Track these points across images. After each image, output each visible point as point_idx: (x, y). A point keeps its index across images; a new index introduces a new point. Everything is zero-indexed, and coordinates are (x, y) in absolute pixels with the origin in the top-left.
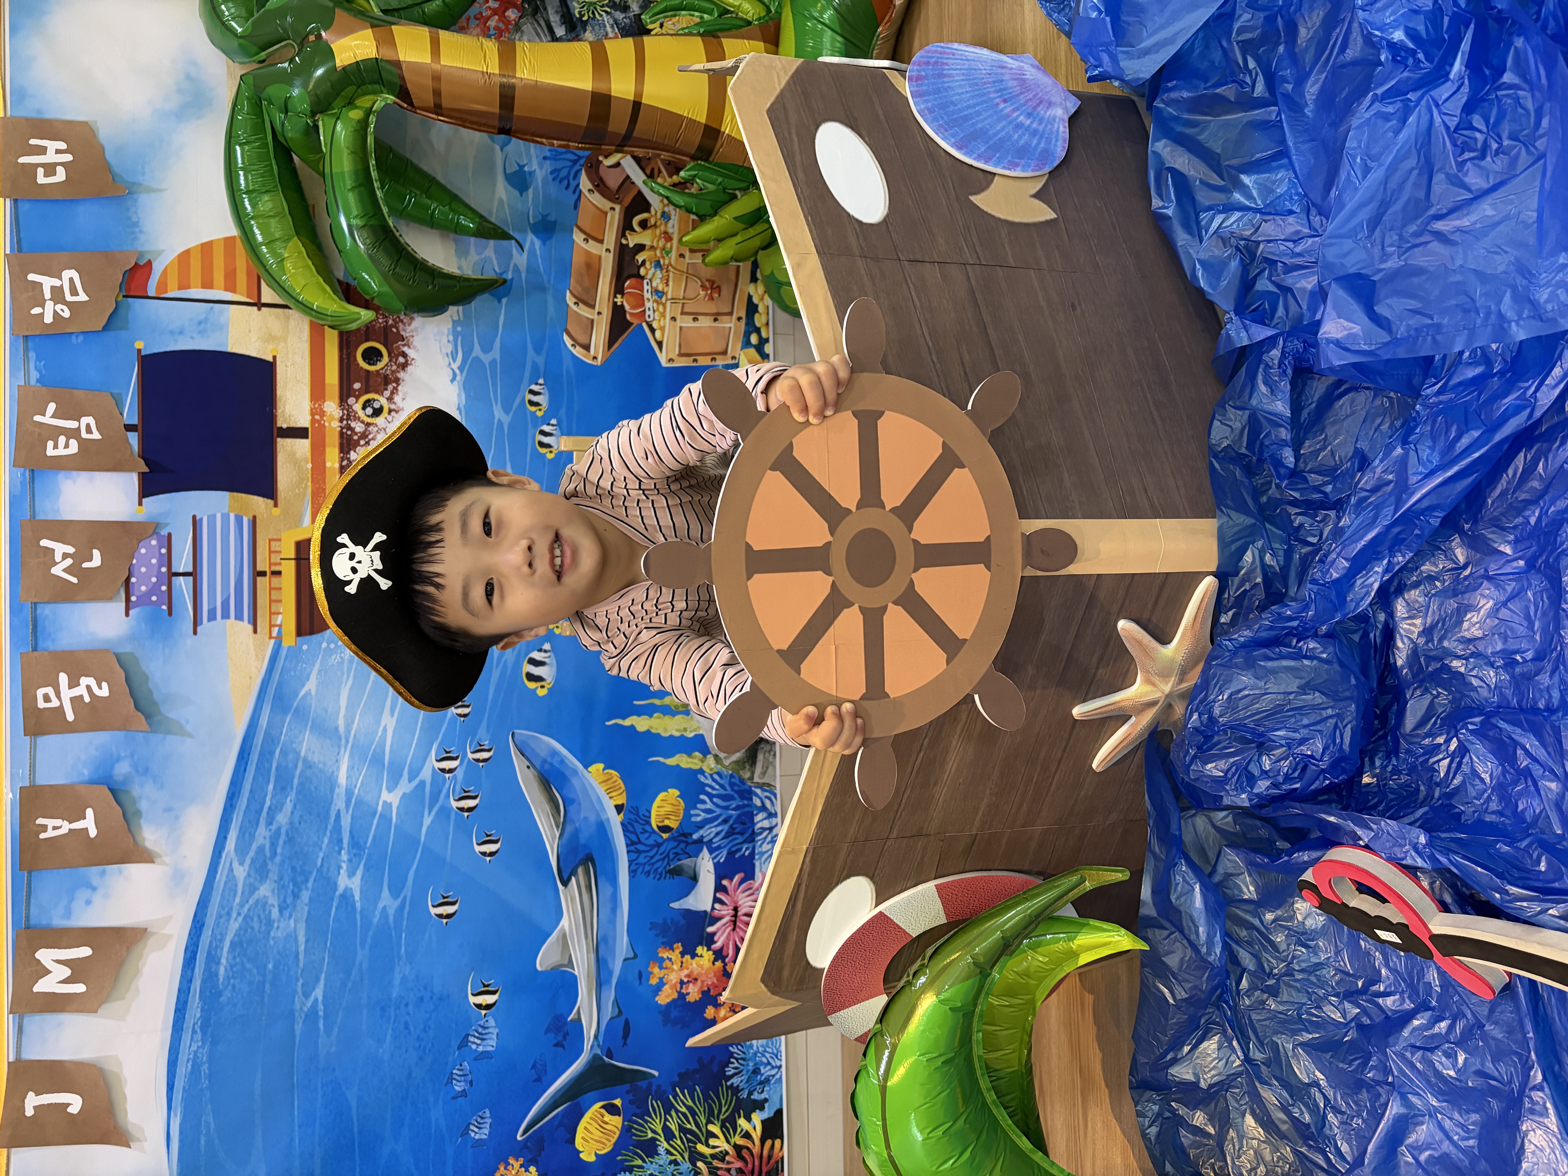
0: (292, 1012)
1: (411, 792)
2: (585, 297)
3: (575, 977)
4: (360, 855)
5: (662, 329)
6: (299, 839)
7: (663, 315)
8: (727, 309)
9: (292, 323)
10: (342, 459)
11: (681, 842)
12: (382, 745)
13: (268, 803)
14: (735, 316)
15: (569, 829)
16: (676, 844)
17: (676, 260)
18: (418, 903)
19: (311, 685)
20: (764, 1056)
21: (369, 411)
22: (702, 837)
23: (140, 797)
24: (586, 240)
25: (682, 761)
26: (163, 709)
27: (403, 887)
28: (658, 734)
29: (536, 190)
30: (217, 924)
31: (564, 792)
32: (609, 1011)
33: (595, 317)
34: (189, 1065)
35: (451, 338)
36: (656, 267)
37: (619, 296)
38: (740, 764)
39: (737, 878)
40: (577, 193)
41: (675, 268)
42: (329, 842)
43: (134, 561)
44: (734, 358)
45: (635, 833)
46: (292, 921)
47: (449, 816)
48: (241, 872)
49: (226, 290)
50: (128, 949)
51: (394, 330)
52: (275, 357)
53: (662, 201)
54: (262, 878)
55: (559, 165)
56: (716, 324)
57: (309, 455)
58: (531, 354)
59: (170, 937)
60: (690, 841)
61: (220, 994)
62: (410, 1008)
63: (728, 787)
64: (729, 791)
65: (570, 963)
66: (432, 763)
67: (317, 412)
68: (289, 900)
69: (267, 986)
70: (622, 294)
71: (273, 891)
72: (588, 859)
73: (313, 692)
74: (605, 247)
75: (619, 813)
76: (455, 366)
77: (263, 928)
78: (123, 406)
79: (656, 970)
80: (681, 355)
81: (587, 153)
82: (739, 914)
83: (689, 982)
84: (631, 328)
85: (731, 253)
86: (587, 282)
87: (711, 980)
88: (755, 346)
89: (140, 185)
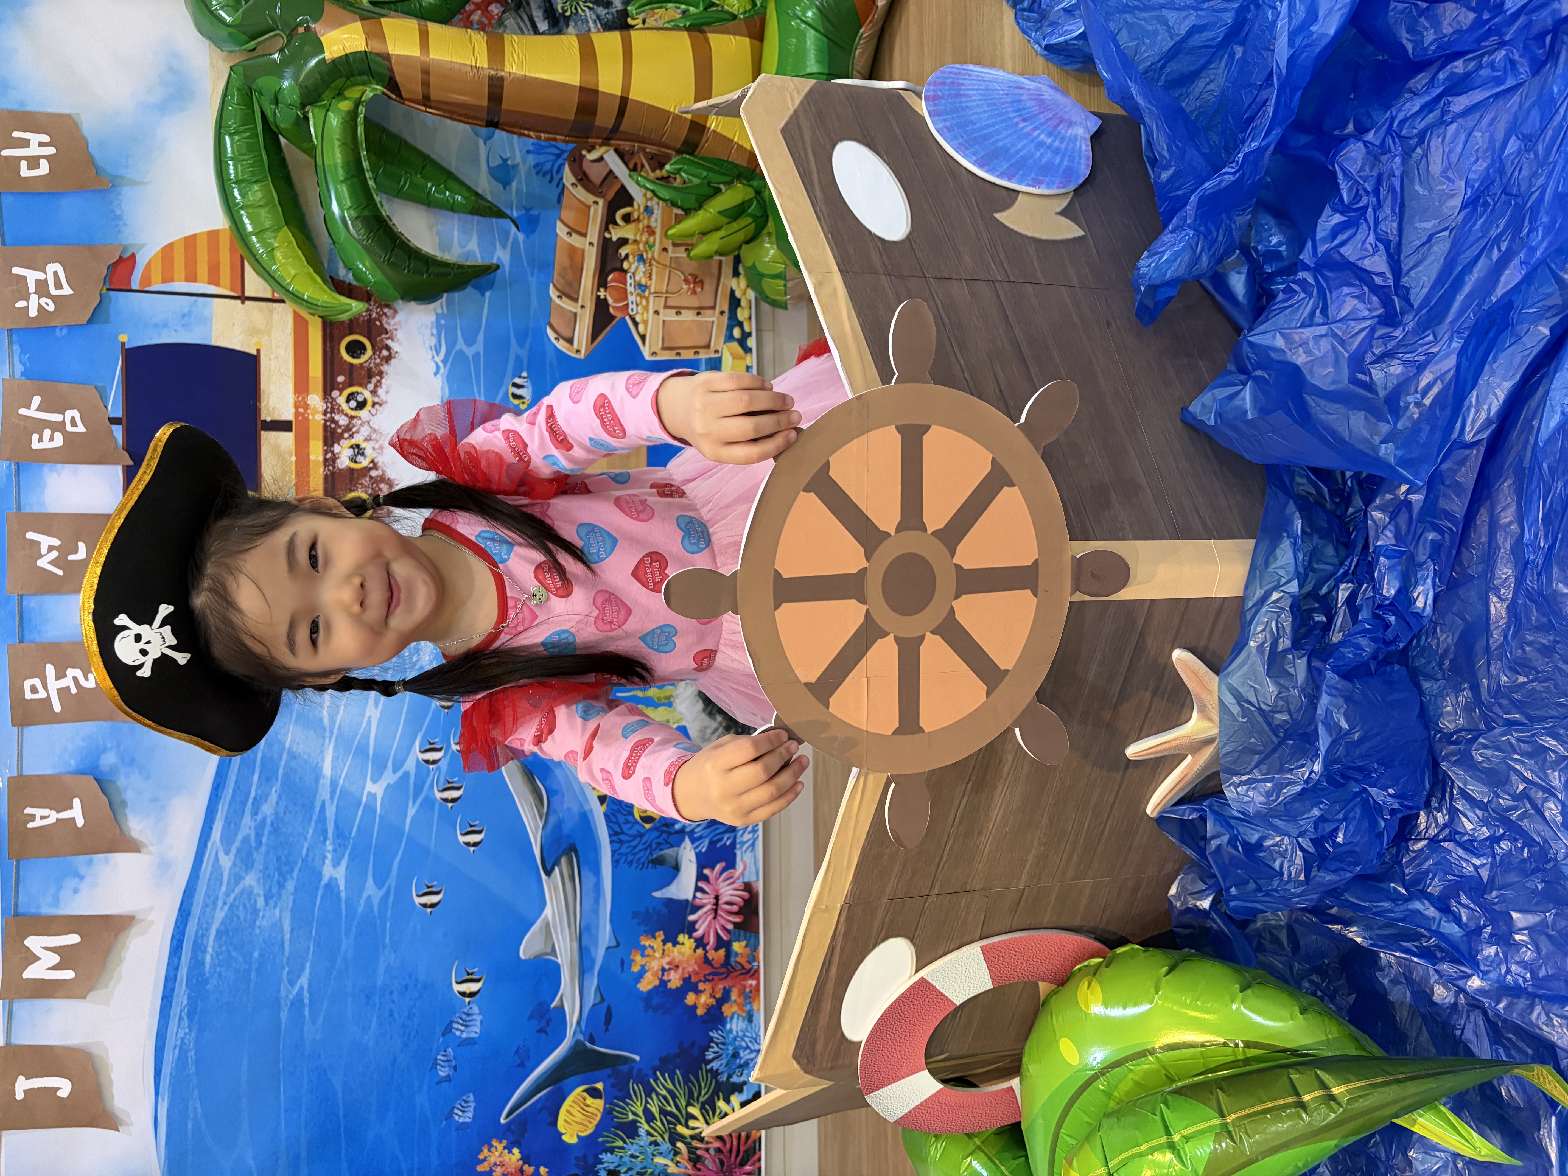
0: (277, 1000)
2: (567, 290)
5: (646, 323)
7: (646, 309)
8: (711, 304)
9: (276, 316)
10: (326, 452)
12: (366, 737)
14: (717, 310)
15: (552, 820)
17: (660, 254)
18: (403, 891)
20: (743, 1040)
21: (353, 404)
23: (127, 788)
24: (569, 234)
27: (388, 877)
30: (203, 913)
31: (548, 783)
32: (591, 998)
33: (579, 310)
35: (435, 331)
36: (639, 261)
37: (602, 290)
39: (718, 867)
40: (561, 186)
41: (658, 262)
44: (716, 351)
45: (618, 823)
46: (277, 911)
47: (433, 807)
48: (226, 862)
49: (210, 283)
50: (116, 937)
52: (258, 351)
53: (645, 195)
54: (247, 868)
55: (542, 159)
56: (699, 318)
57: (293, 448)
59: (157, 924)
61: (206, 982)
62: (395, 996)
66: (416, 755)
67: (301, 405)
68: (274, 891)
69: (253, 974)
70: (606, 287)
72: (572, 849)
74: (588, 240)
76: (438, 359)
78: (107, 399)
79: (638, 958)
80: (664, 348)
81: (571, 146)
82: (721, 902)
83: (670, 969)
84: (614, 322)
85: (715, 247)
86: (570, 276)
87: (692, 967)
88: (738, 340)
89: (123, 178)
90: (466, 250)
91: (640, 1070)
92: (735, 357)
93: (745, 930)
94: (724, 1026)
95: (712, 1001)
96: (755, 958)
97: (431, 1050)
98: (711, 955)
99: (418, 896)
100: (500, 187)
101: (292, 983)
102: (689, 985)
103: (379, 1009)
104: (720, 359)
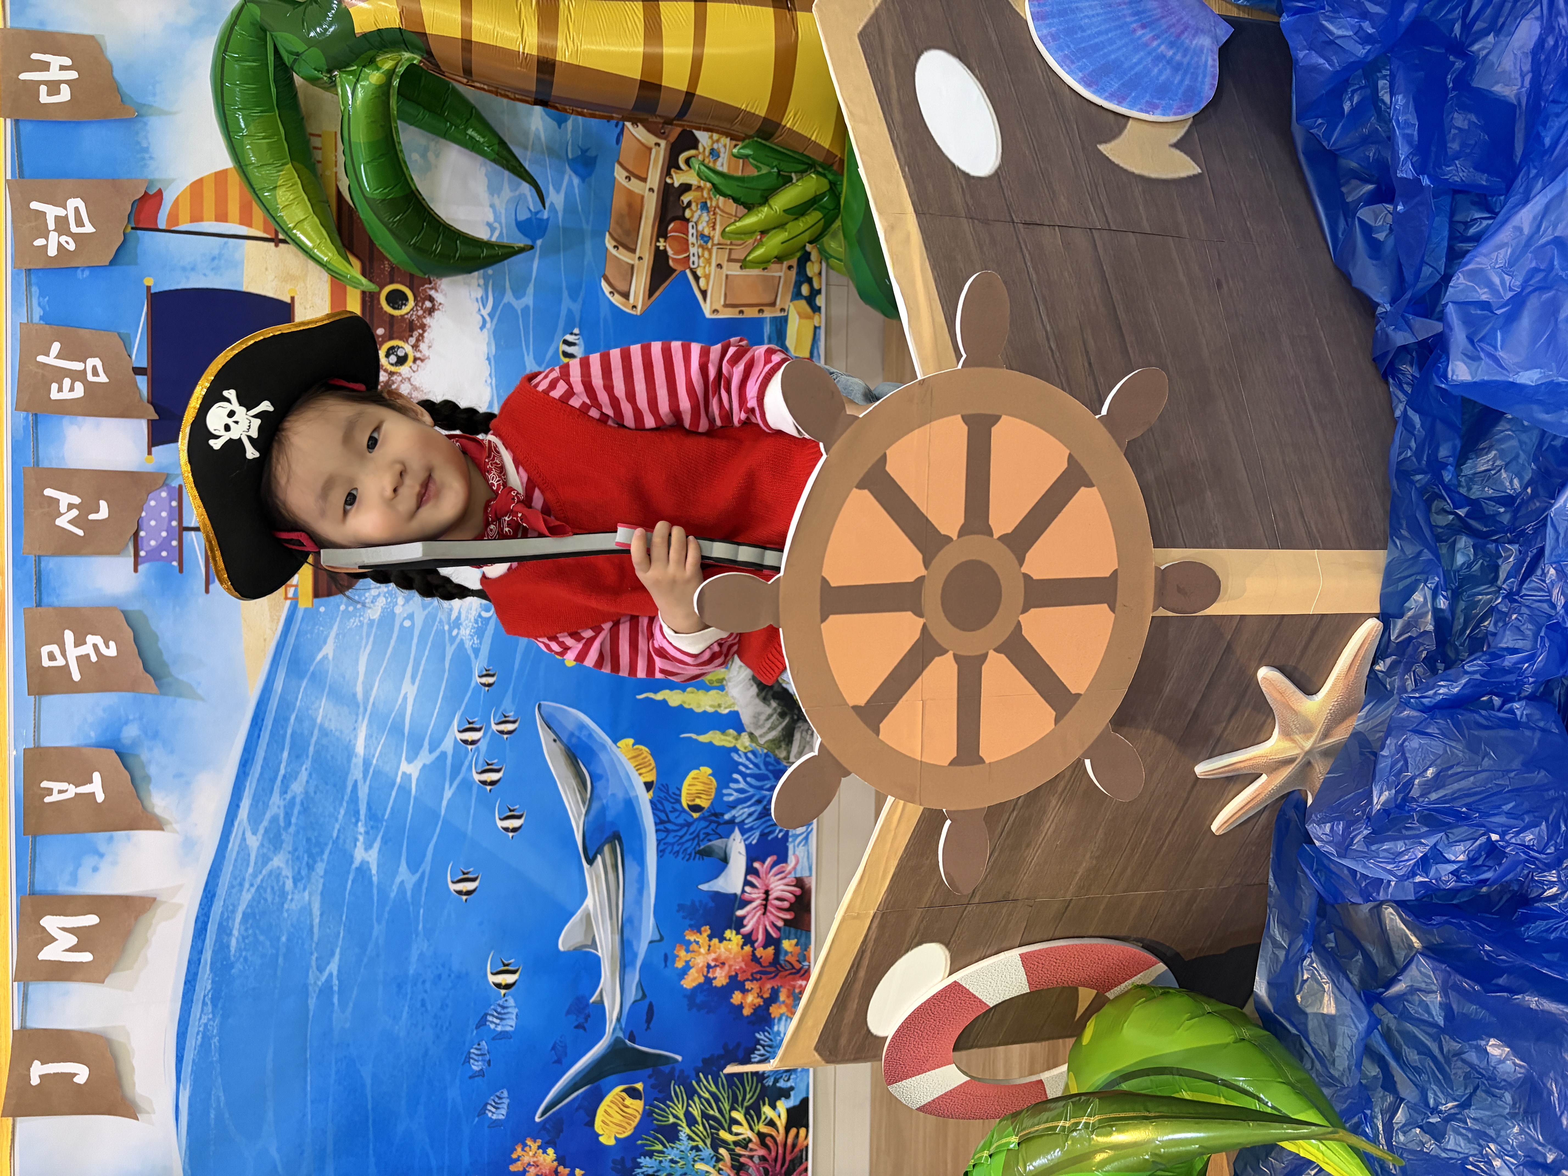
0: (306, 986)
1: (433, 763)
2: (625, 240)
4: (377, 828)
5: (707, 277)
7: (709, 261)
11: (711, 822)
12: (402, 714)
13: (282, 772)
14: (785, 265)
15: (596, 806)
17: (724, 202)
19: (328, 650)
21: (393, 359)
22: (734, 817)
23: (150, 762)
24: (628, 178)
26: (174, 670)
27: (422, 862)
28: (691, 710)
30: (229, 894)
31: (591, 768)
32: (632, 993)
33: (636, 262)
34: (199, 1037)
36: (702, 209)
37: (662, 240)
38: (776, 743)
39: (769, 861)
41: (723, 211)
43: (144, 514)
44: (782, 310)
45: (664, 811)
46: (306, 894)
48: (254, 842)
49: (241, 223)
50: (136, 918)
52: (293, 298)
56: (765, 273)
59: (180, 906)
60: (721, 821)
61: (232, 966)
62: (428, 985)
63: (762, 766)
65: (594, 944)
68: (304, 872)
69: (281, 960)
70: (666, 237)
72: (616, 837)
73: (330, 657)
74: (648, 186)
75: (648, 790)
76: (485, 312)
77: (277, 899)
78: (132, 347)
79: (682, 953)
80: (726, 306)
82: (770, 897)
83: (716, 966)
84: (674, 275)
86: (627, 224)
87: (739, 965)
88: (806, 298)
89: (150, 106)
91: (682, 1071)
92: (801, 316)
93: (797, 927)
94: (771, 1027)
95: (759, 1001)
96: (806, 958)
97: (464, 1043)
98: (760, 952)
99: (453, 882)
101: (321, 970)
102: (736, 983)
103: (411, 999)
104: (785, 320)
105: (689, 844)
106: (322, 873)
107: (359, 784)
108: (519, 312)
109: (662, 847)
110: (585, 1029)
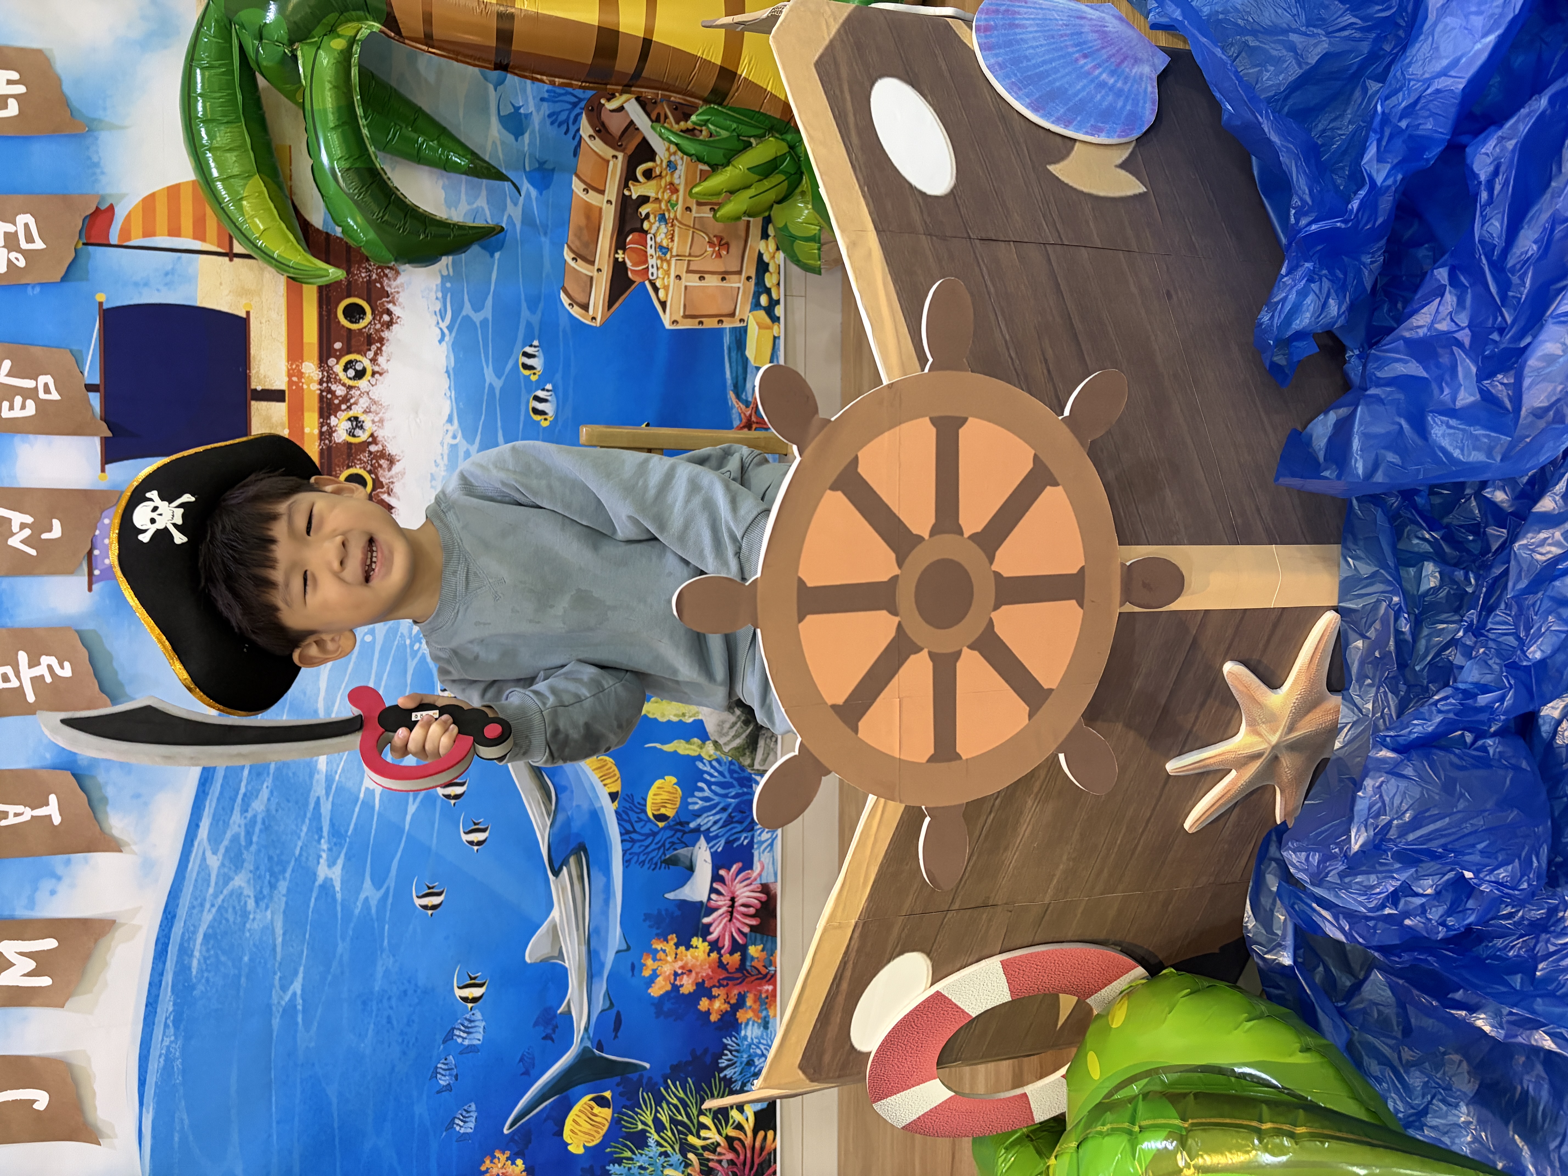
0: (269, 1006)
2: (583, 252)
3: (566, 969)
5: (666, 288)
6: (276, 828)
7: (667, 272)
8: (737, 268)
9: (267, 276)
10: (322, 425)
11: (677, 831)
14: (744, 276)
15: (561, 818)
16: (672, 833)
17: (682, 214)
20: (758, 1047)
21: (351, 373)
22: (700, 825)
23: (107, 783)
24: (586, 190)
25: (681, 747)
26: (130, 689)
28: (656, 721)
29: (533, 132)
30: (190, 915)
31: (556, 779)
33: (595, 274)
34: (162, 1060)
35: (440, 295)
36: (660, 221)
37: (620, 252)
38: (740, 750)
39: (735, 868)
40: (577, 138)
41: (680, 222)
42: (308, 830)
43: (98, 531)
44: (742, 320)
46: (269, 913)
48: (214, 862)
49: (195, 238)
50: (96, 941)
51: (378, 285)
52: (248, 313)
53: (668, 149)
54: (237, 868)
55: (558, 107)
56: (724, 284)
57: (285, 419)
58: (525, 313)
59: (140, 927)
60: (687, 830)
61: (193, 988)
62: (394, 1002)
63: (726, 774)
64: (728, 779)
67: (295, 374)
68: (266, 891)
69: (243, 980)
70: (624, 250)
71: (248, 882)
72: (581, 848)
74: (606, 198)
75: (613, 801)
76: (444, 325)
77: (239, 919)
78: (84, 364)
79: (650, 962)
80: (685, 316)
81: (589, 93)
82: (737, 904)
83: (683, 973)
84: (633, 287)
85: (744, 207)
86: (586, 237)
87: (706, 972)
88: (765, 309)
89: (100, 121)
90: (475, 206)
92: (761, 326)
93: (762, 933)
94: (738, 1033)
95: (726, 1007)
96: (772, 963)
98: (726, 959)
100: (511, 138)
101: (284, 988)
102: (702, 990)
103: (377, 1016)
104: (745, 329)
105: (655, 853)
106: (284, 891)
107: (323, 800)
108: (478, 325)
109: (628, 857)
110: (553, 1040)
